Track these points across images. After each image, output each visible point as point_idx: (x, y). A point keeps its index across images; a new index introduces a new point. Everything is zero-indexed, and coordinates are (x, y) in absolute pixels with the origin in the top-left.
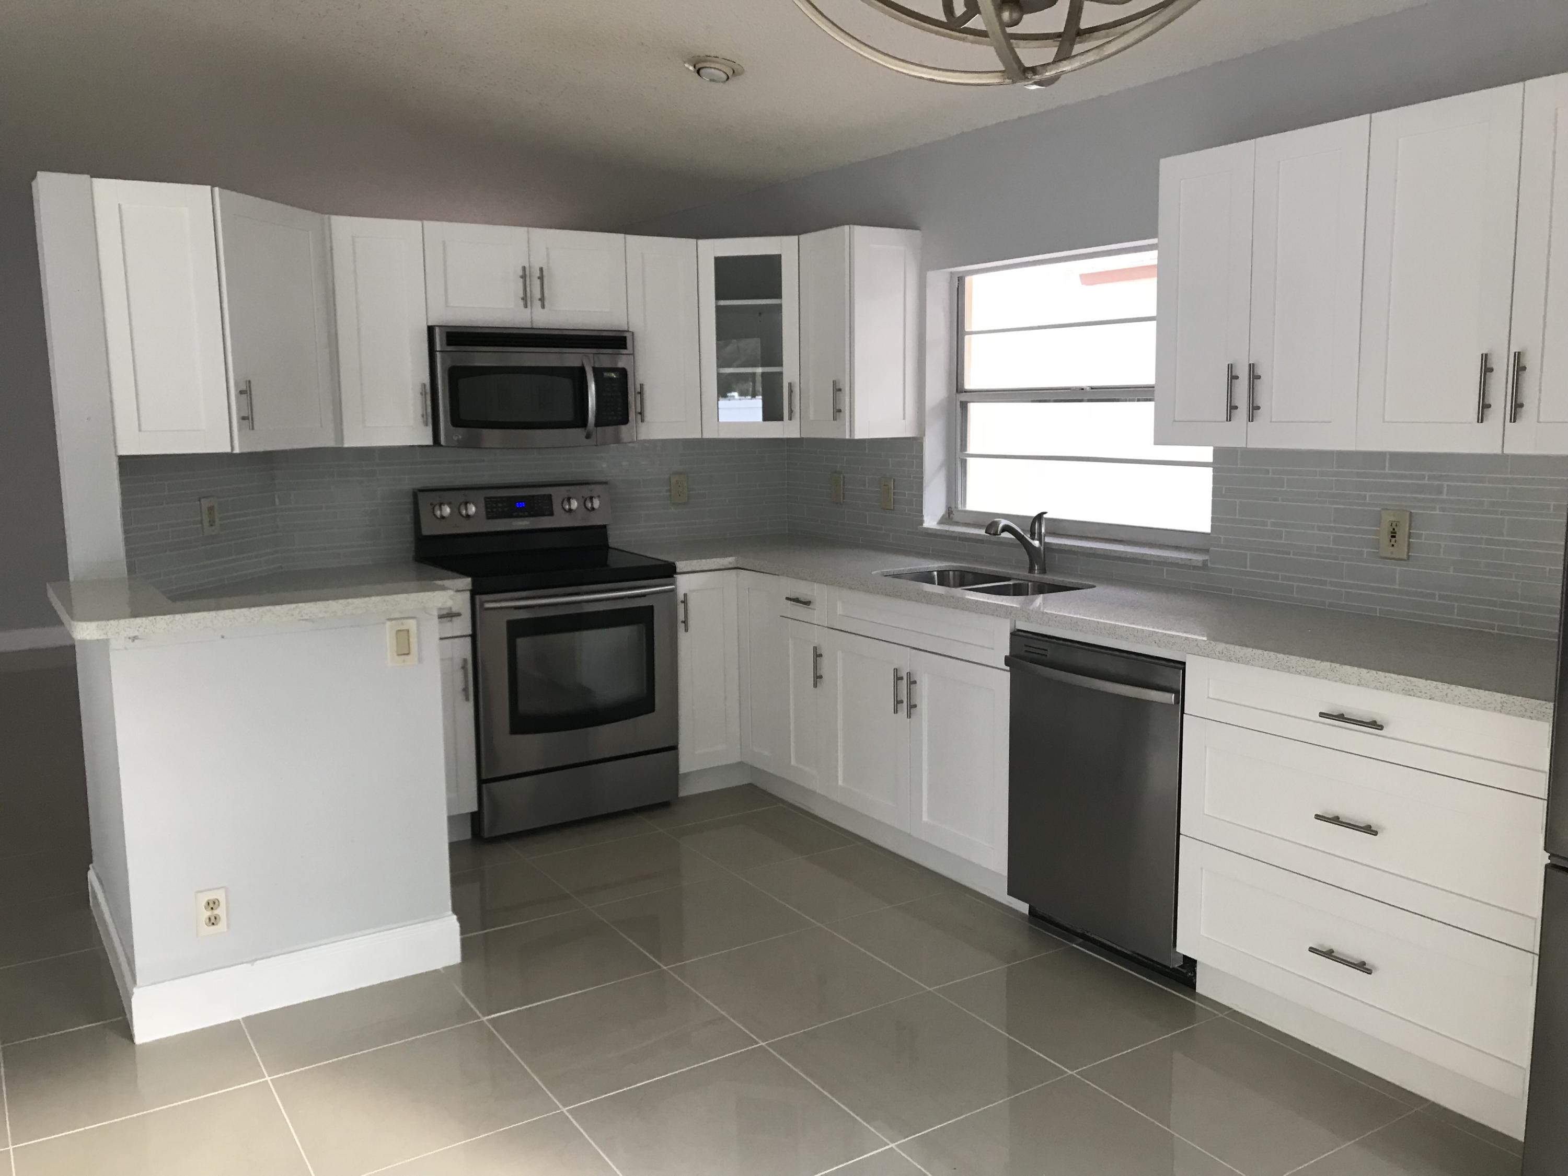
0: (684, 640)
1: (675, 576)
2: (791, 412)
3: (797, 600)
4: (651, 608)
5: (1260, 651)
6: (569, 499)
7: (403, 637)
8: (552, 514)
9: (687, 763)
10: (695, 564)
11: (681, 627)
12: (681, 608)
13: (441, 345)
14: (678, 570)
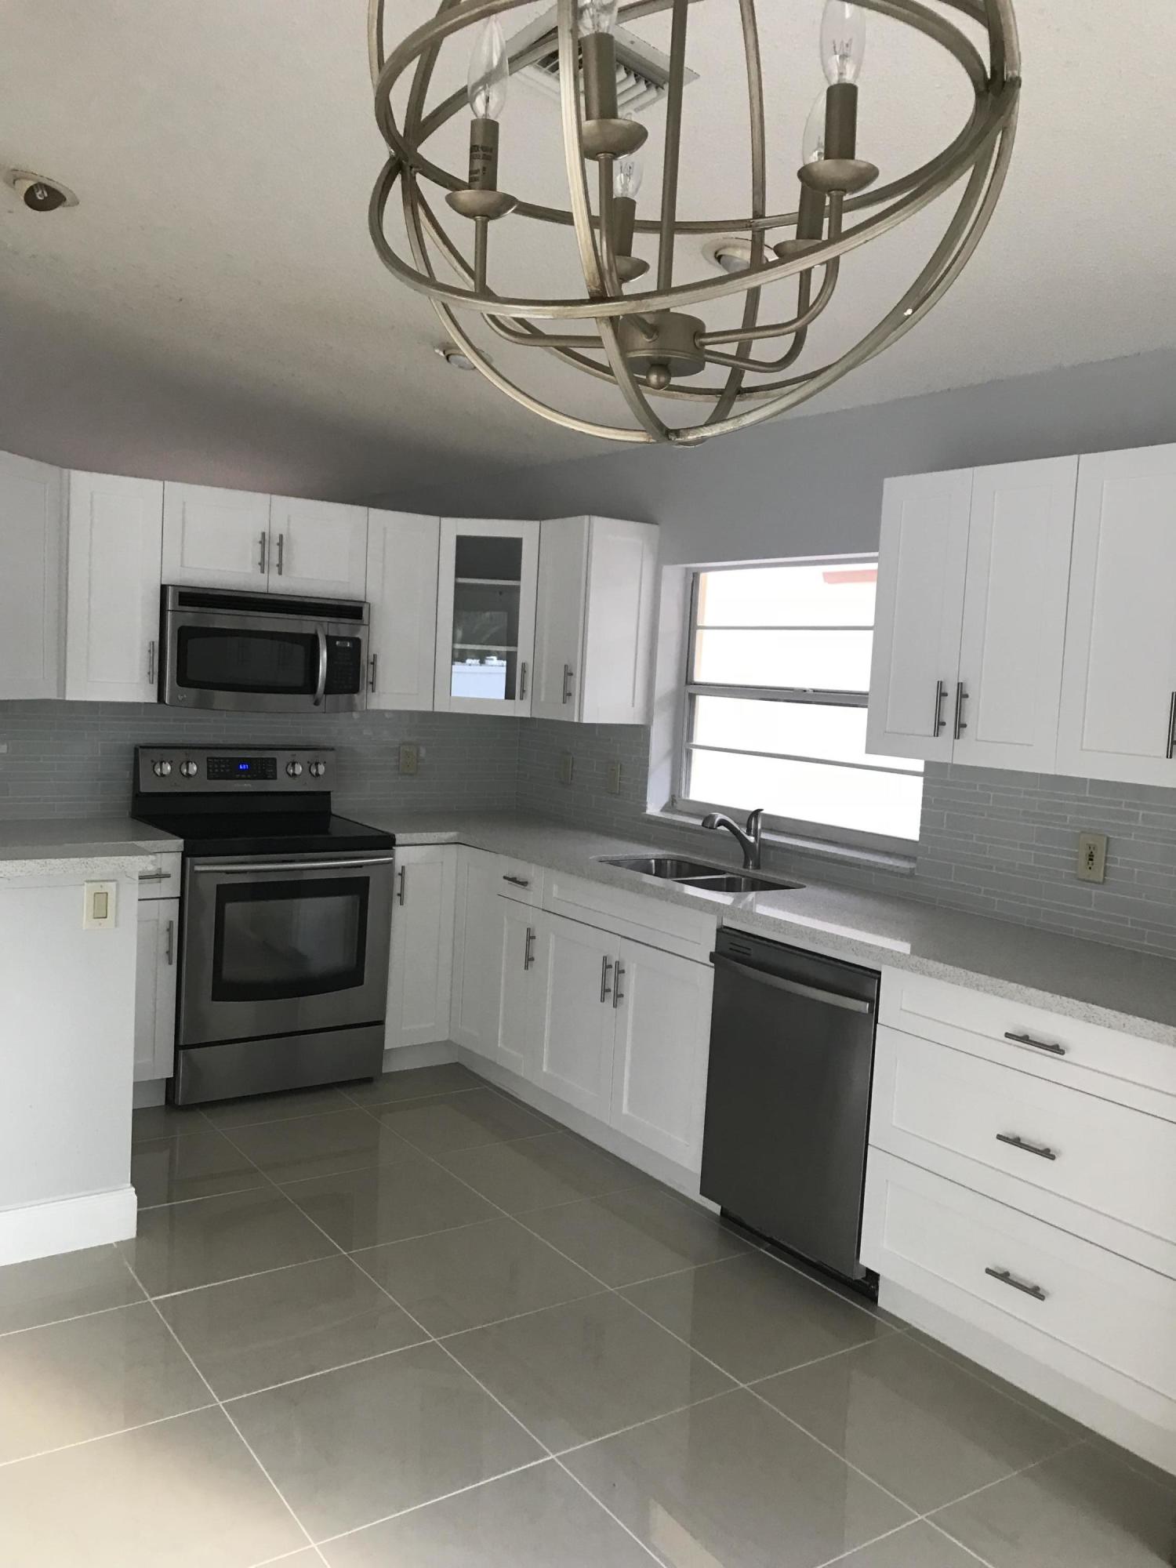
0: (399, 913)
1: (394, 848)
2: (523, 691)
3: (514, 880)
4: (367, 879)
5: (951, 968)
6: (293, 764)
7: (101, 899)
8: (275, 778)
9: (393, 1038)
10: (416, 837)
11: (397, 899)
12: (398, 880)
13: (174, 605)
14: (397, 842)
